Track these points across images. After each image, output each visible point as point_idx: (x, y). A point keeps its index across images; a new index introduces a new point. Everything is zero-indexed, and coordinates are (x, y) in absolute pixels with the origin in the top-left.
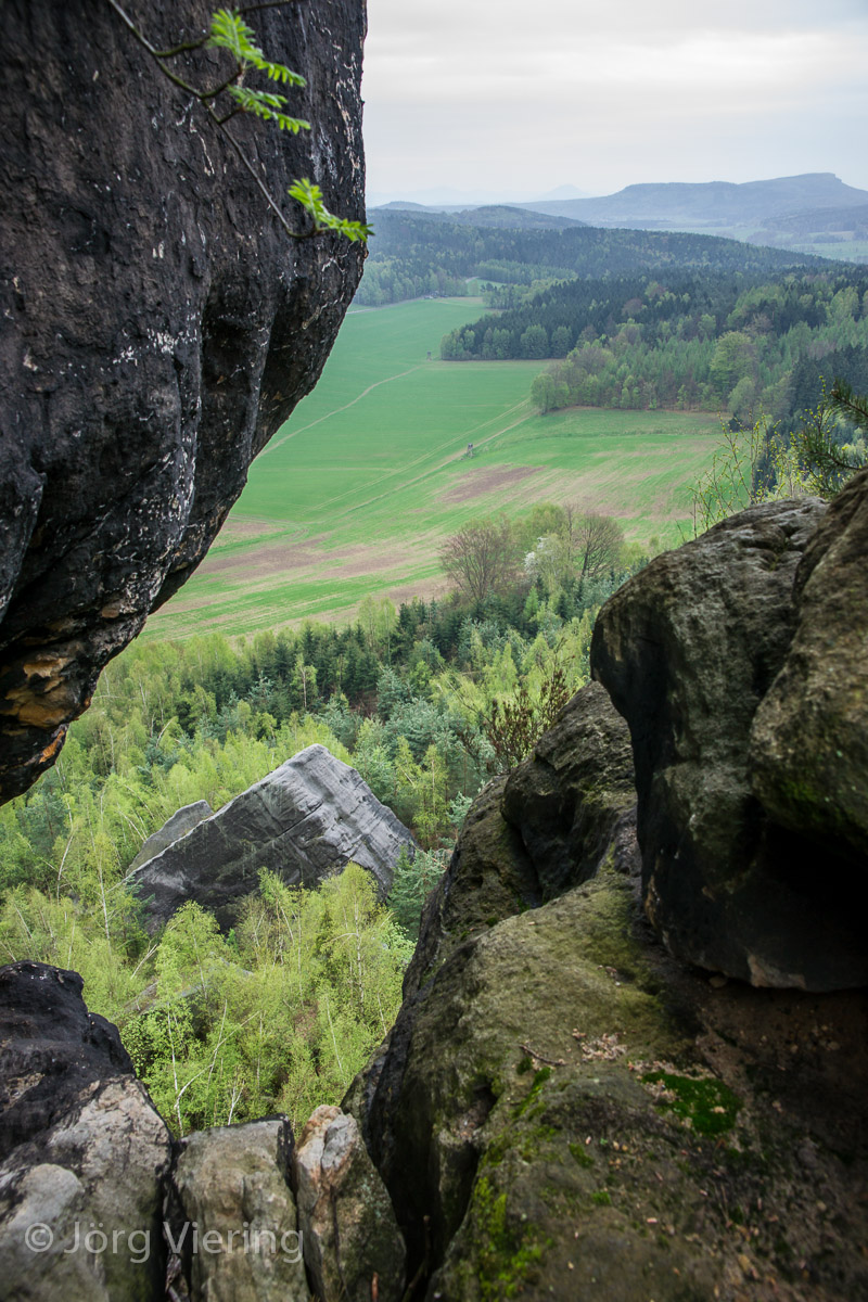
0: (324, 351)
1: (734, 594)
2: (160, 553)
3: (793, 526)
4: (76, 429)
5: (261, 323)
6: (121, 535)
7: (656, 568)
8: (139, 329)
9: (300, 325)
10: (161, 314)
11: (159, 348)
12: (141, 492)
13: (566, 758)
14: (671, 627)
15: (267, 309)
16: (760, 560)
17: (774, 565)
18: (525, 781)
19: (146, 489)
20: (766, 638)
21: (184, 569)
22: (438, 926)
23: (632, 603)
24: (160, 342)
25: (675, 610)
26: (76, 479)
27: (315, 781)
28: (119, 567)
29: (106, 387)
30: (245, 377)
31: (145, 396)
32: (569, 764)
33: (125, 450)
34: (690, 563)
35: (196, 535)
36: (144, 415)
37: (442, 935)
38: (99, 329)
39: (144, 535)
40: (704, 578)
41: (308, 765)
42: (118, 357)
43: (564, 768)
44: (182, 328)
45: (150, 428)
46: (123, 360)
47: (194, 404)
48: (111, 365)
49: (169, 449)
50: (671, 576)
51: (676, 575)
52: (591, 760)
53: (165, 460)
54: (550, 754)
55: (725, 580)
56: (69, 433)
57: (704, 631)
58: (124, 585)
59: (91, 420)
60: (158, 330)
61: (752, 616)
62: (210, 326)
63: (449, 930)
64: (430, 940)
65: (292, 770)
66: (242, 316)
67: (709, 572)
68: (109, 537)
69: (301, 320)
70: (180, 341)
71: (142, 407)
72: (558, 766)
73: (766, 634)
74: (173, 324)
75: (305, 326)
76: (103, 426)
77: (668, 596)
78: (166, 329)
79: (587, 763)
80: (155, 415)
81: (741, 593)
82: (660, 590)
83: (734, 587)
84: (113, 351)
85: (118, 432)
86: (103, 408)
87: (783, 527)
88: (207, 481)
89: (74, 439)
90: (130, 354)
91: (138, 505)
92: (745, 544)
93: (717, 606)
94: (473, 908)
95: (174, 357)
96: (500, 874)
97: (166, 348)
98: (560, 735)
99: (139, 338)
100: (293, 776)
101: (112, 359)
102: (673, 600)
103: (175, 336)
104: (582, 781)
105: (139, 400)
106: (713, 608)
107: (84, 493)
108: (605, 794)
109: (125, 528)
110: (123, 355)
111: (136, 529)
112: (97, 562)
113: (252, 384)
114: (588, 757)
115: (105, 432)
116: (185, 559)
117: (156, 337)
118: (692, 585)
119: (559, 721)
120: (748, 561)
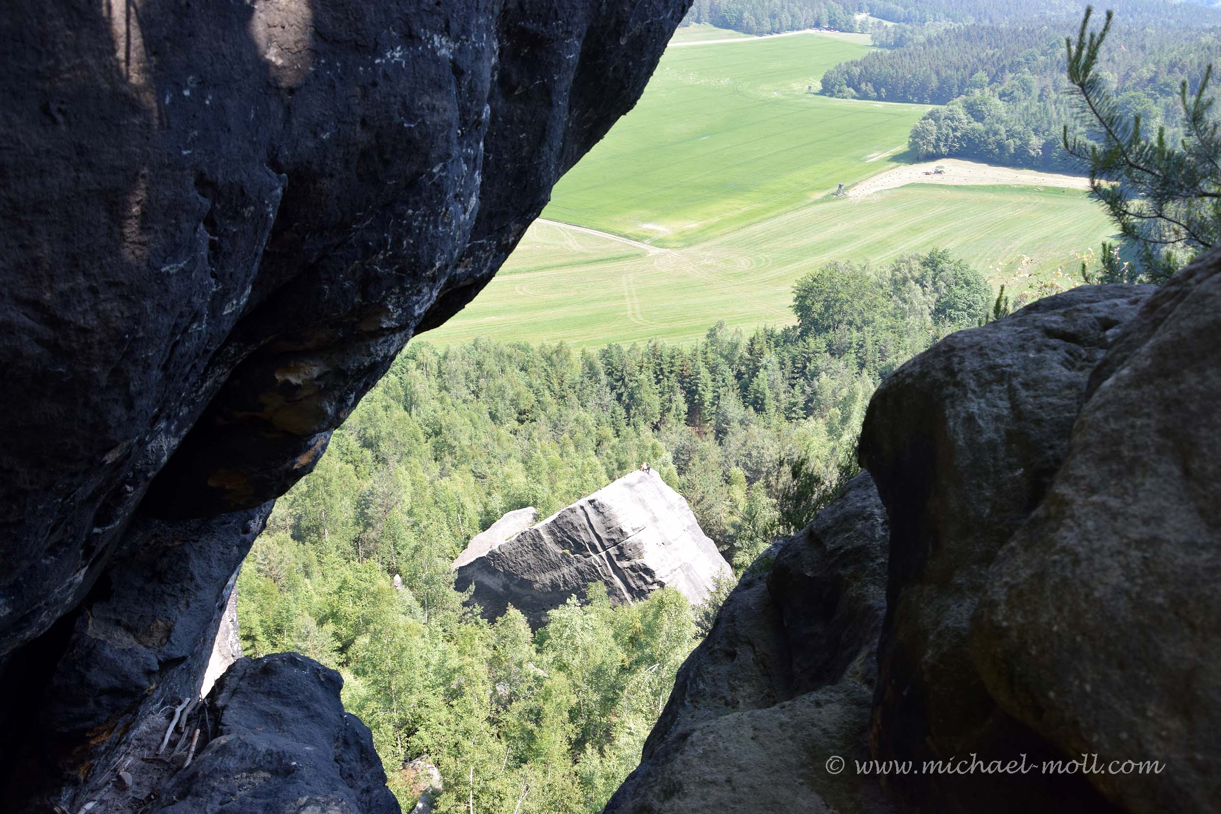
0: (644, 70)
1: (1023, 393)
2: (426, 268)
3: (1114, 318)
4: (324, 131)
5: (569, 33)
6: (382, 244)
7: (943, 348)
8: (410, 29)
9: (618, 40)
10: (440, 14)
11: (434, 51)
12: (406, 202)
13: (840, 539)
14: (945, 420)
15: (576, 20)
16: (1062, 354)
17: (1079, 364)
18: (795, 556)
19: (411, 200)
20: (1051, 452)
21: (471, 286)
22: (685, 694)
23: (908, 385)
24: (437, 44)
25: (952, 402)
26: (326, 184)
27: (642, 504)
28: (378, 278)
29: (364, 88)
30: (547, 91)
31: (413, 101)
32: (841, 548)
33: (387, 156)
34: (981, 349)
35: (485, 251)
36: (410, 121)
37: (684, 706)
38: (360, 25)
39: (408, 248)
40: (992, 368)
41: (637, 487)
42: (382, 56)
43: (835, 550)
44: (465, 31)
45: (417, 135)
46: (388, 61)
47: (479, 114)
48: (372, 64)
49: (441, 159)
50: (956, 360)
51: (962, 360)
52: (864, 547)
53: (435, 170)
54: (825, 532)
55: (1016, 375)
56: (315, 135)
57: (980, 432)
58: (385, 298)
59: (345, 122)
60: (435, 31)
61: (1039, 422)
62: (507, 32)
63: (692, 701)
64: (675, 707)
66: (545, 24)
67: (999, 361)
68: (367, 247)
69: (619, 35)
70: (462, 44)
71: (408, 111)
72: (830, 546)
73: (1051, 447)
74: (455, 26)
75: (623, 42)
76: (358, 129)
77: (948, 384)
78: (446, 31)
79: (859, 550)
80: (424, 122)
81: (1032, 393)
82: (940, 375)
83: (1026, 385)
84: (375, 50)
85: (378, 136)
86: (359, 111)
87: (1098, 319)
88: (499, 197)
89: (322, 141)
90: (397, 55)
91: (402, 216)
92: (1050, 333)
93: (1000, 403)
95: (453, 62)
96: (754, 652)
97: (444, 51)
98: (838, 513)
99: (410, 38)
101: (374, 59)
102: (951, 389)
103: (456, 39)
104: (850, 570)
105: (404, 103)
106: (995, 406)
107: (338, 198)
108: (872, 588)
109: (386, 240)
110: (388, 55)
111: (398, 242)
112: (354, 272)
113: (554, 98)
114: (860, 543)
115: (361, 136)
116: (470, 275)
117: (432, 38)
118: (977, 374)
119: (842, 497)
120: (1048, 354)
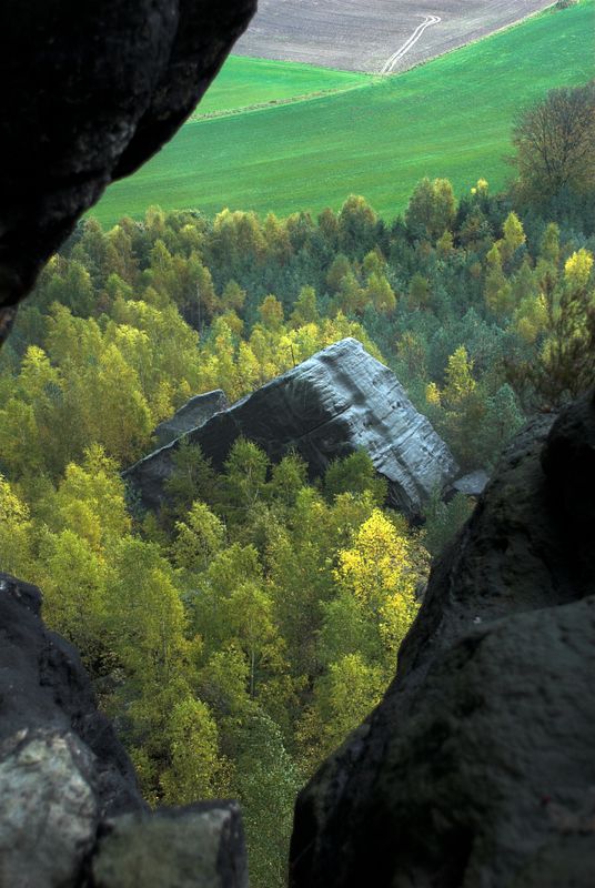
22: (447, 592)
27: (345, 380)
37: (449, 605)
41: (340, 361)
63: (460, 600)
64: (435, 607)
65: (321, 365)
94: (491, 578)
96: (530, 540)
100: (320, 372)
